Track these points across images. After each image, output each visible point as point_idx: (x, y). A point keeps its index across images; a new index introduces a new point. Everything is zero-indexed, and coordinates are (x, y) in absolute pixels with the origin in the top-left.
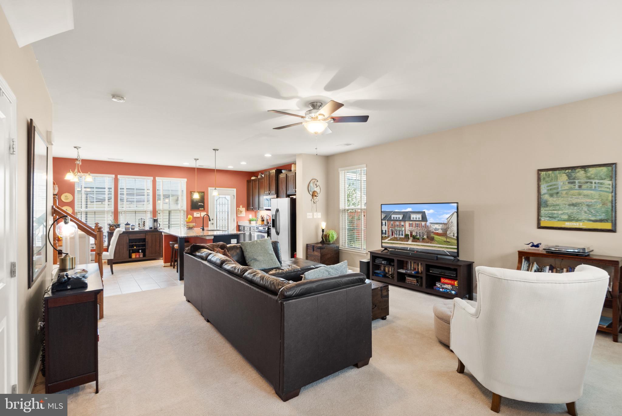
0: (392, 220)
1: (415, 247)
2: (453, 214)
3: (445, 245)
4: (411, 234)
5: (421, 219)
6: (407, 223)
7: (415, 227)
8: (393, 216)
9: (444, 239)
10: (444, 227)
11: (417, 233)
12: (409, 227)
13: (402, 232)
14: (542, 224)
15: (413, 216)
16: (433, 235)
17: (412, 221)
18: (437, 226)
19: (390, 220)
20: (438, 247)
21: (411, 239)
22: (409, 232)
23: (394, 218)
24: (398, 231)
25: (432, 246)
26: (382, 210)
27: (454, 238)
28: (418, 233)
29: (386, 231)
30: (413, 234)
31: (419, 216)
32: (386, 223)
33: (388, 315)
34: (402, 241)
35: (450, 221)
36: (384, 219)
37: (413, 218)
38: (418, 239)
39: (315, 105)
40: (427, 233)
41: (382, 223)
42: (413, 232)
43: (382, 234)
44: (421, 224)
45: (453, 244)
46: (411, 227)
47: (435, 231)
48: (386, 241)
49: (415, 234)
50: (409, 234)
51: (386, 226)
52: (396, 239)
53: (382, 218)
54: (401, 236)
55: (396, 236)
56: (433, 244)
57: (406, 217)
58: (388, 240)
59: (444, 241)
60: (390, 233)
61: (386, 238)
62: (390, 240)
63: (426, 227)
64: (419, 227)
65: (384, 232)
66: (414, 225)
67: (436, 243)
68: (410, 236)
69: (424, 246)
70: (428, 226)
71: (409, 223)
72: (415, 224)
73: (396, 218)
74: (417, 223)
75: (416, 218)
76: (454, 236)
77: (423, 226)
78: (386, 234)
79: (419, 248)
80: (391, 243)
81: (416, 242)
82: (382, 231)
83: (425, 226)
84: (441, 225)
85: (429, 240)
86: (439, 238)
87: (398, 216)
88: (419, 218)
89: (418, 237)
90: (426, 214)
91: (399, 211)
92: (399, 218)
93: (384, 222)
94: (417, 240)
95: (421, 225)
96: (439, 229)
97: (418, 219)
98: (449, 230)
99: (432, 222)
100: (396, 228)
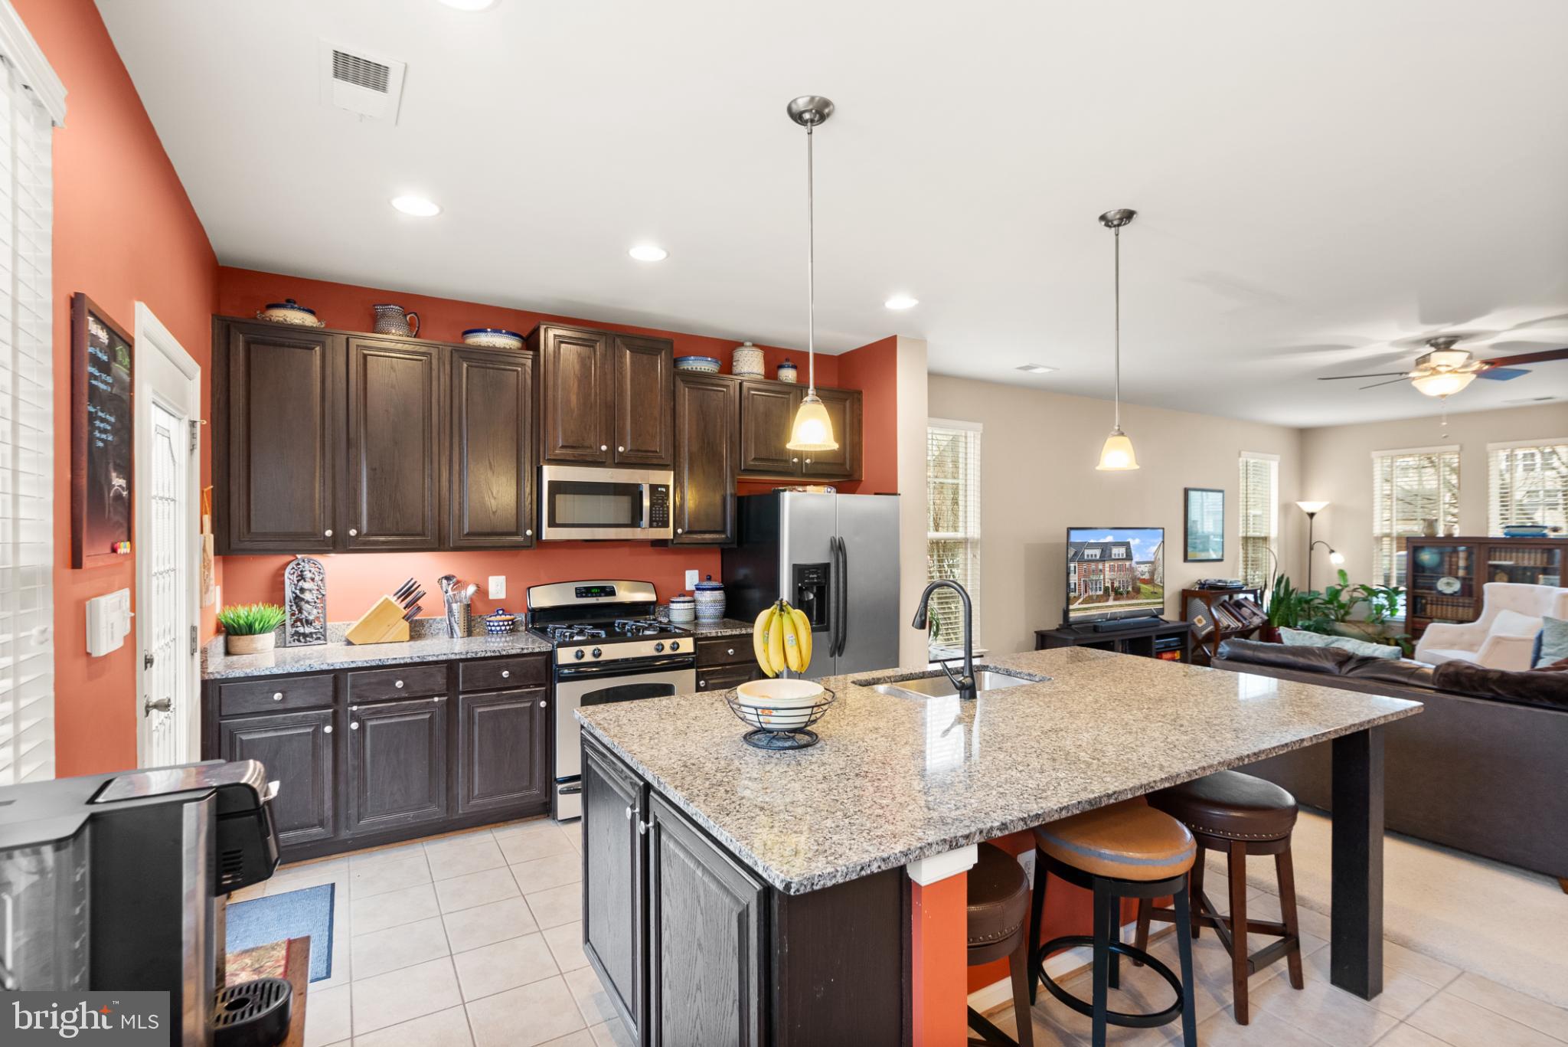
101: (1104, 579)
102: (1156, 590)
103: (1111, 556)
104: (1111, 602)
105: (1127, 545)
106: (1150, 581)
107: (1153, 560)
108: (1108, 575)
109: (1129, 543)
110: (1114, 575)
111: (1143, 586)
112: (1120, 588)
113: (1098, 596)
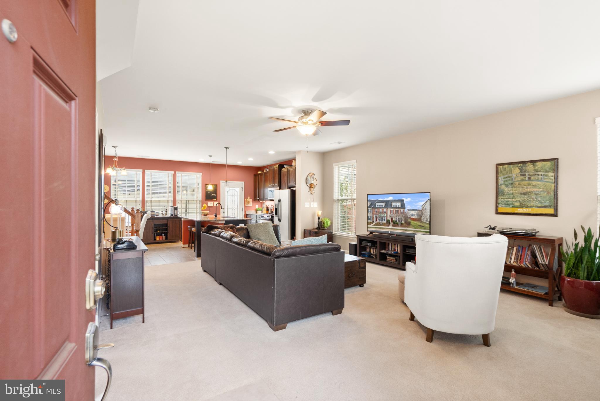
0: (377, 208)
1: (394, 231)
2: (427, 201)
3: (420, 229)
4: (391, 220)
5: (400, 207)
6: (389, 210)
7: (395, 213)
8: (377, 204)
9: (418, 223)
10: (419, 213)
11: (396, 218)
12: (390, 213)
13: (385, 218)
14: (499, 211)
15: (394, 204)
16: (410, 220)
17: (393, 208)
18: (413, 212)
19: (374, 207)
20: (414, 230)
21: (392, 224)
22: (390, 218)
23: (378, 205)
24: (381, 217)
25: (409, 230)
26: (368, 199)
27: (427, 223)
28: (398, 218)
29: (371, 217)
30: (393, 220)
31: (398, 204)
32: (371, 210)
33: (365, 283)
34: (384, 226)
35: (424, 208)
36: (370, 207)
37: (394, 206)
38: (398, 224)
39: (306, 112)
40: (405, 218)
41: (368, 210)
42: (393, 218)
43: (368, 220)
44: (400, 210)
45: (426, 228)
46: (392, 214)
47: (412, 217)
48: (371, 226)
49: (395, 220)
50: (390, 219)
51: (371, 212)
52: (379, 224)
53: (368, 206)
54: (383, 222)
55: (379, 222)
56: (410, 228)
57: (388, 204)
58: (373, 225)
59: (419, 226)
60: (375, 219)
61: (371, 223)
62: (375, 225)
63: (404, 214)
64: (399, 214)
65: (370, 218)
66: (394, 212)
67: (412, 227)
68: (390, 221)
69: (402, 230)
70: (406, 212)
71: (390, 210)
72: (395, 210)
73: (380, 205)
74: (397, 210)
75: (396, 206)
76: (427, 221)
77: (402, 213)
78: (371, 220)
79: (398, 232)
80: (375, 228)
81: (396, 226)
82: (368, 217)
83: (404, 212)
84: (416, 212)
85: (406, 225)
86: (415, 223)
87: (381, 204)
88: (399, 206)
89: (398, 222)
90: (404, 202)
91: (382, 199)
92: (382, 206)
93: (369, 209)
94: (396, 225)
95: (400, 212)
96: (415, 215)
97: (397, 207)
98: (423, 215)
99: (409, 209)
100: (380, 215)
101: (387, 217)
102: (422, 225)
103: (391, 205)
104: (390, 227)
105: (402, 201)
106: (419, 219)
107: (421, 208)
108: (389, 214)
109: (403, 200)
110: (392, 215)
111: (412, 222)
112: (396, 221)
113: (383, 223)
